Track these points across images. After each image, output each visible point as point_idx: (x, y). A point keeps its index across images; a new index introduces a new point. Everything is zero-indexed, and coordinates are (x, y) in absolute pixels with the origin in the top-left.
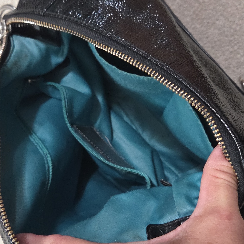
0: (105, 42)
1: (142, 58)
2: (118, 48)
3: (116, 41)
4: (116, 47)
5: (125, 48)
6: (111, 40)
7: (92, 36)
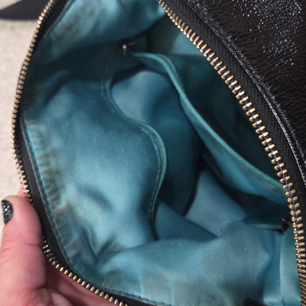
0: (187, 18)
1: (236, 66)
2: (203, 35)
3: (205, 23)
4: (201, 32)
5: (215, 39)
6: (198, 17)
7: (171, 3)
